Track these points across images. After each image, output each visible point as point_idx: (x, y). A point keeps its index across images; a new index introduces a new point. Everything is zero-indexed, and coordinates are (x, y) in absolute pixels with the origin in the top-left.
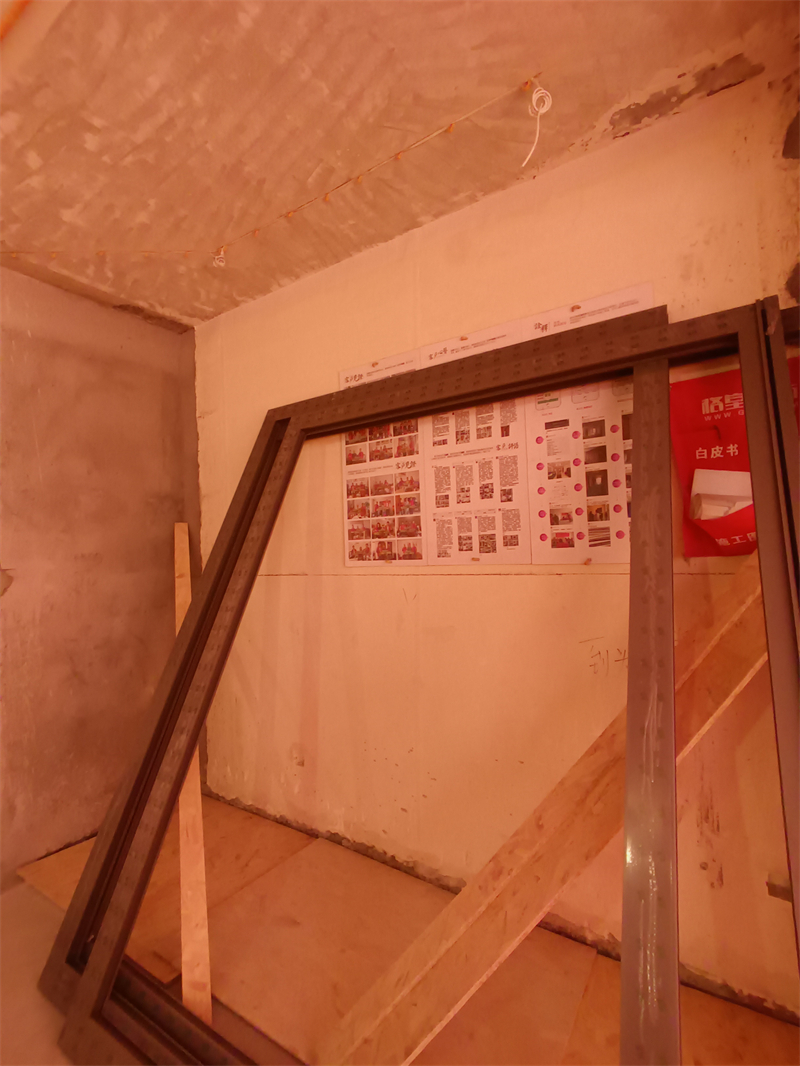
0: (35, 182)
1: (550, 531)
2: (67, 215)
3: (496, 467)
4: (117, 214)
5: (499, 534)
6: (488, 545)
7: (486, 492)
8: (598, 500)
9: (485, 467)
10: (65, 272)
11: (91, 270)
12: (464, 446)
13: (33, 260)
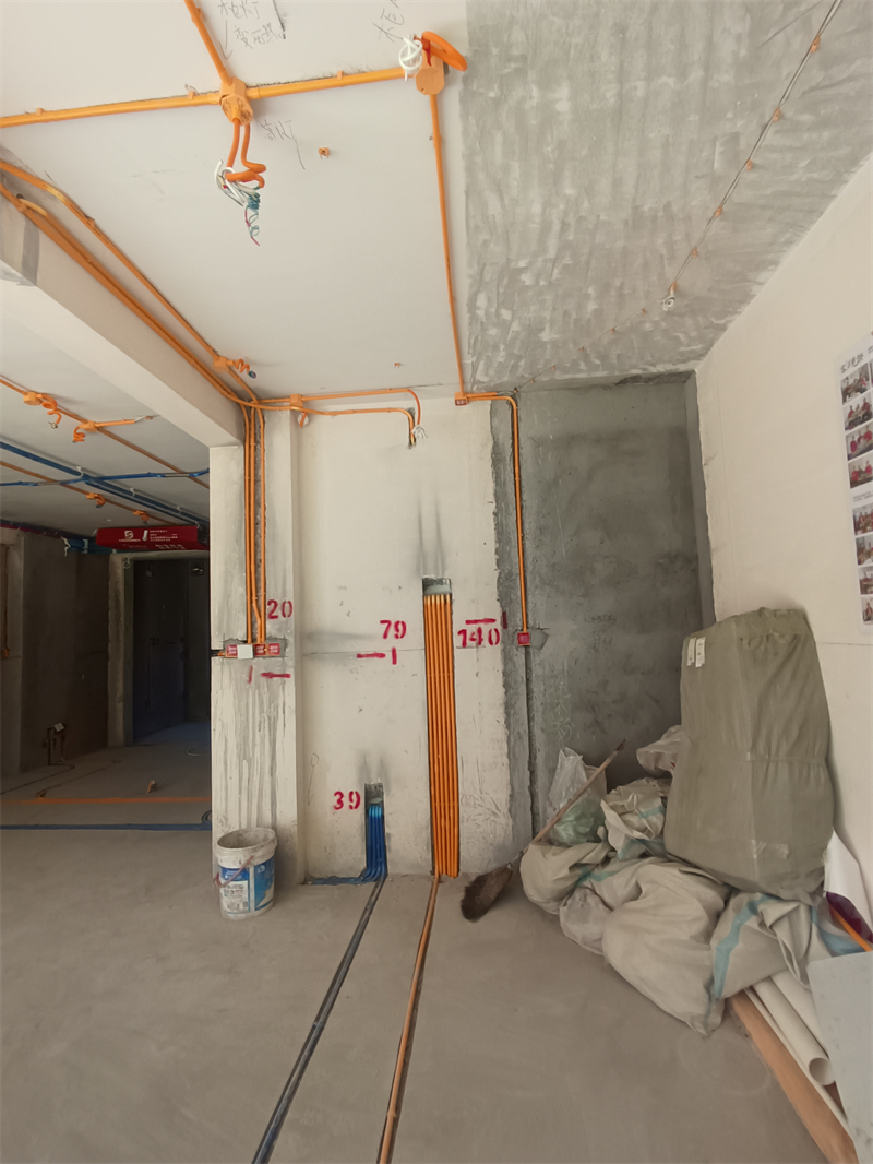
0: (515, 327)
2: (545, 336)
4: (574, 316)
10: (568, 376)
11: (583, 366)
13: (545, 378)
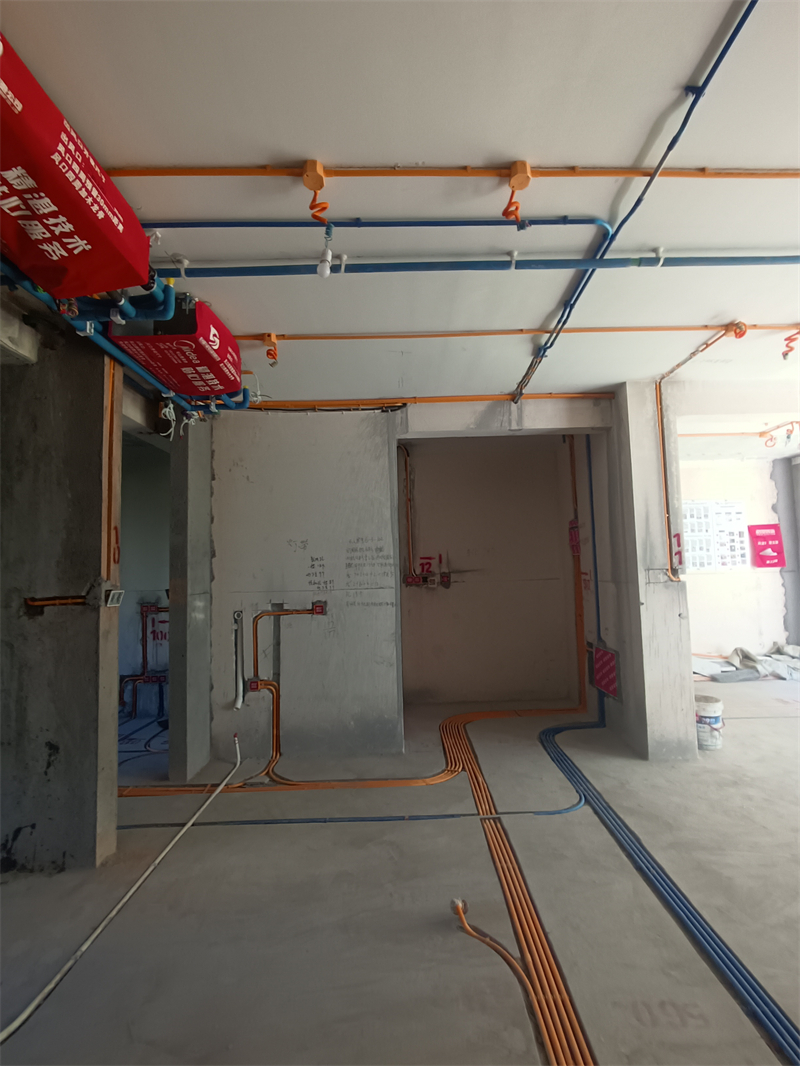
1: (721, 561)
3: (704, 541)
5: (706, 562)
6: (702, 565)
7: (701, 549)
8: (733, 553)
9: (701, 541)
12: (693, 534)
